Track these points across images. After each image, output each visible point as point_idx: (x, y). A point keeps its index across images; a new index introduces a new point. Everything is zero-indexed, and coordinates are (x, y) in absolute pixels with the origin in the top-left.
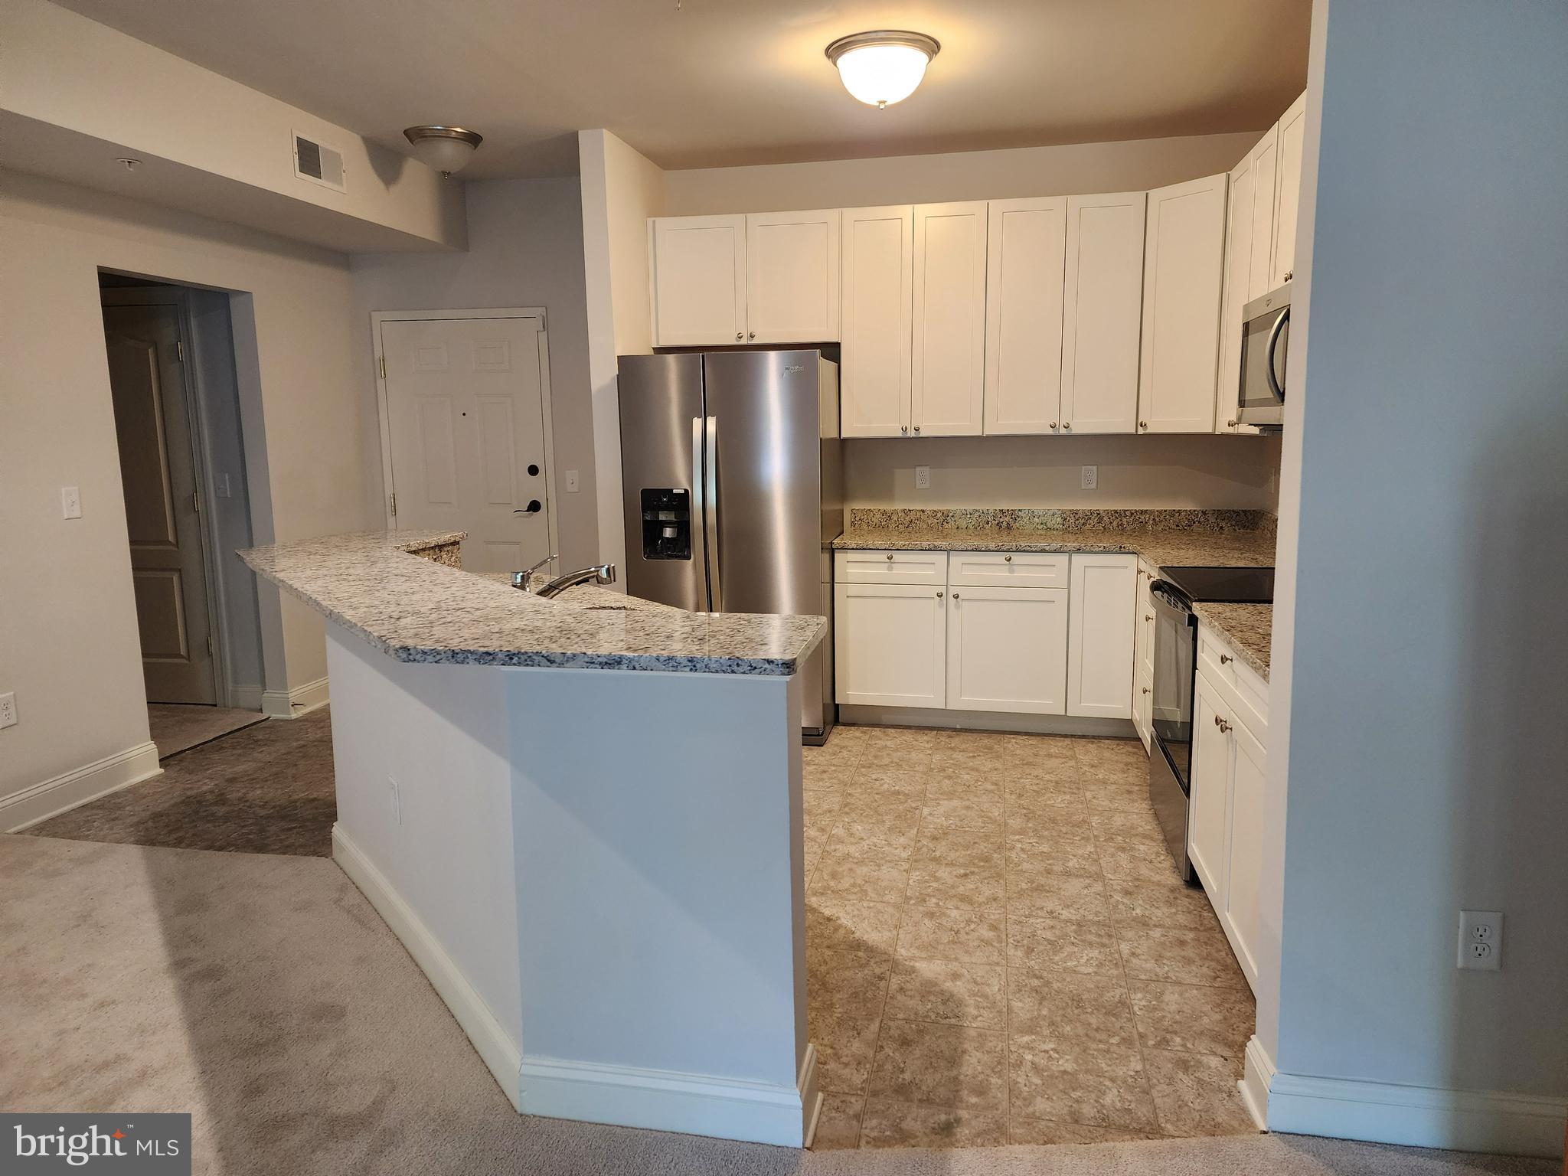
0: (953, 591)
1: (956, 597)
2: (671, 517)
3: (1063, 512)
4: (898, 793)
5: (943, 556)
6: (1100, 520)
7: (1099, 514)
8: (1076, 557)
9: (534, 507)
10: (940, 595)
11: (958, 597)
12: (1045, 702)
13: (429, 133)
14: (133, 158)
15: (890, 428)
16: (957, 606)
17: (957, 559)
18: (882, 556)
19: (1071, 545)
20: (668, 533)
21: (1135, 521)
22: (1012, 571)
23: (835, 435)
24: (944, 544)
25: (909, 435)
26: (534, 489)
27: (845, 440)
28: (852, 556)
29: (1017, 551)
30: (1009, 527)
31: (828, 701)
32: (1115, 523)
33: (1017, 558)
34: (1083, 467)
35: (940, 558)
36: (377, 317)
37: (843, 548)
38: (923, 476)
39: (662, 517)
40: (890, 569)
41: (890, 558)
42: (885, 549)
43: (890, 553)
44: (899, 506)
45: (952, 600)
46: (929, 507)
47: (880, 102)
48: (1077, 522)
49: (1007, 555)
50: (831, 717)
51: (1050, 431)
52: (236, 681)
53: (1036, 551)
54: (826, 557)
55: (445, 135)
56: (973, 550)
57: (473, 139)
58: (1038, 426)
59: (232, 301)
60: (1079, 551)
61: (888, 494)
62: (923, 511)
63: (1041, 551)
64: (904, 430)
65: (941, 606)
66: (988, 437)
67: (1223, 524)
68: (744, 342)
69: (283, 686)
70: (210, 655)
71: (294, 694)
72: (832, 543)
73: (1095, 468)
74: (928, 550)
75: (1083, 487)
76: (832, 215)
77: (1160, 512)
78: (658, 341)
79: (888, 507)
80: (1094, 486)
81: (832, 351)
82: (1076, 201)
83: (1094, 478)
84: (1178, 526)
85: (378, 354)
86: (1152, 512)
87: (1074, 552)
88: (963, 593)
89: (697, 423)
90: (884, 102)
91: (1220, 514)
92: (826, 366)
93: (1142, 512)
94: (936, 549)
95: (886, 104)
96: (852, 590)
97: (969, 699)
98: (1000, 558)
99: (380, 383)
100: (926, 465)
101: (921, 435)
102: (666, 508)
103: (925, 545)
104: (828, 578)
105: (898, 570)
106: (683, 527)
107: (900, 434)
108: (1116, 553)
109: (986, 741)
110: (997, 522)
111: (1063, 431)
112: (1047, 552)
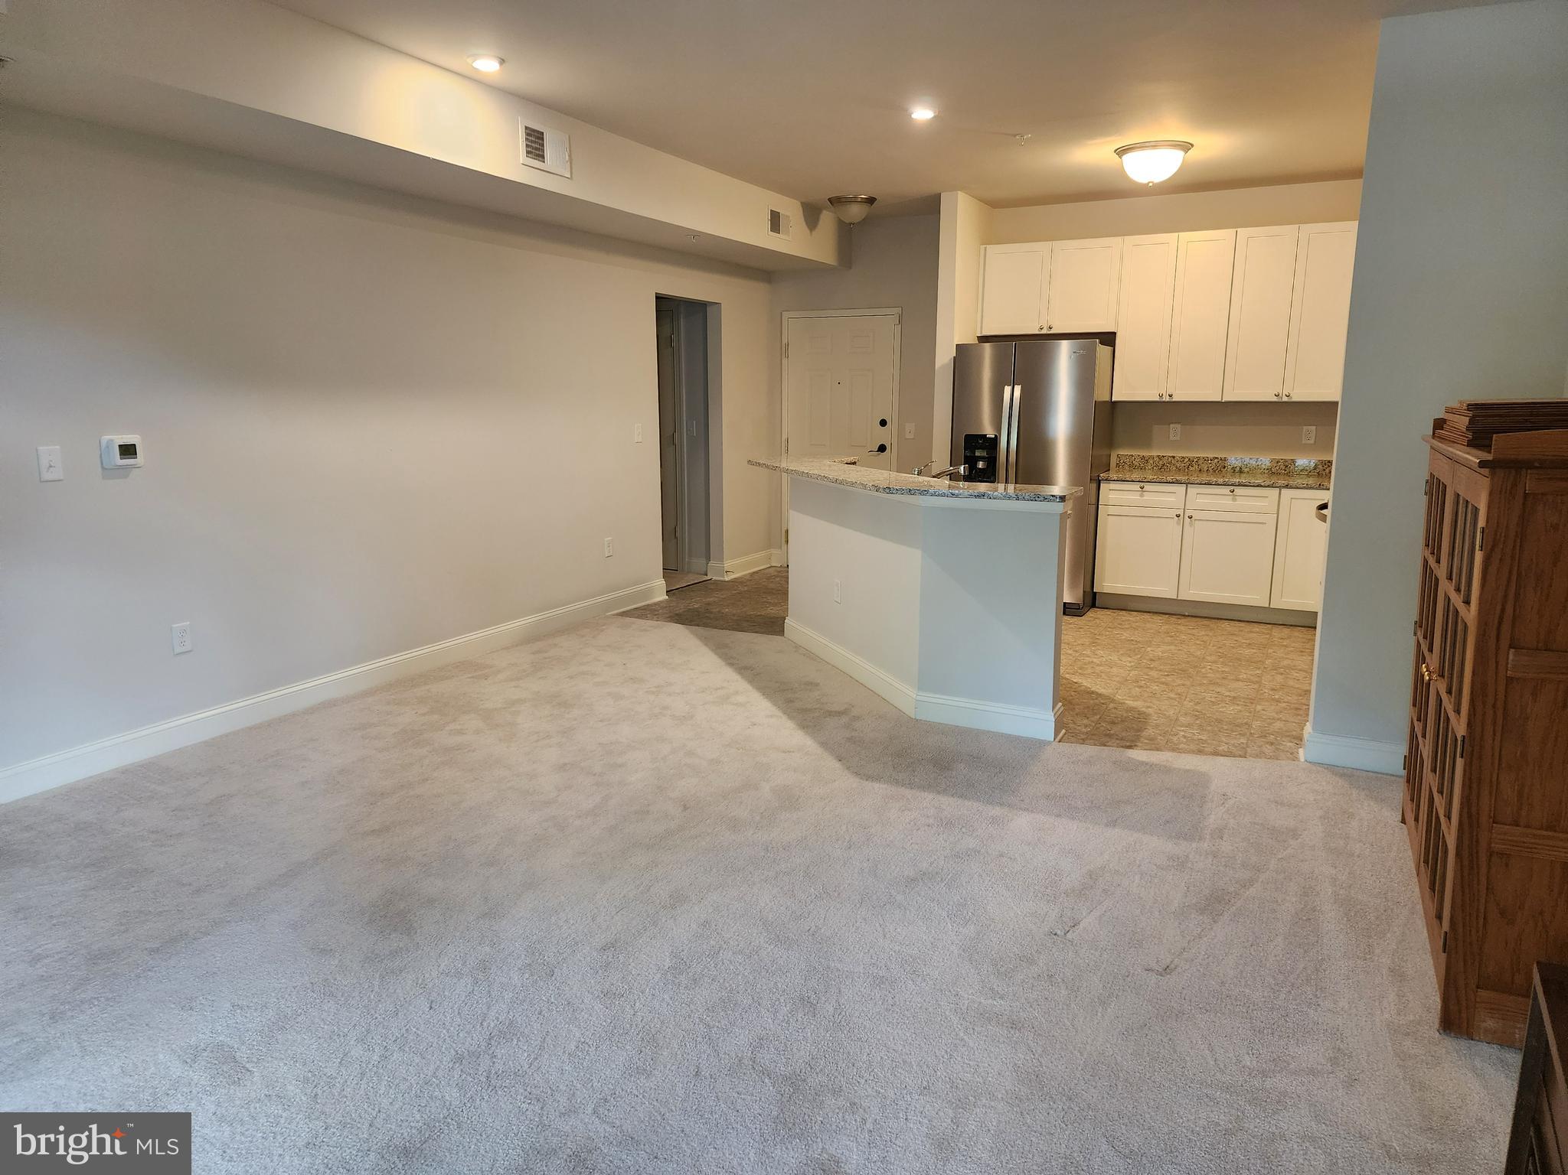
0: (1188, 513)
1: (1190, 517)
2: (984, 454)
3: (1286, 461)
4: (1132, 640)
5: (1183, 488)
8: (1284, 491)
9: (882, 448)
10: (1178, 516)
11: (1192, 517)
12: (1255, 597)
13: (844, 200)
14: (696, 234)
15: (1150, 395)
16: (1191, 524)
17: (1193, 490)
18: (1136, 486)
19: (1281, 482)
20: (981, 465)
22: (1234, 500)
23: (1107, 399)
24: (1184, 478)
25: (1164, 400)
26: (883, 436)
27: (1115, 402)
28: (1113, 486)
29: (1239, 485)
31: (1088, 589)
33: (1239, 491)
34: (1304, 427)
35: (1180, 489)
36: (786, 315)
37: (1107, 480)
38: (1175, 431)
39: (977, 454)
40: (1142, 496)
41: (1142, 488)
42: (1139, 482)
43: (1142, 484)
44: (1155, 453)
45: (1187, 520)
46: (1179, 454)
49: (1232, 488)
50: (1089, 601)
51: (1275, 399)
52: (690, 556)
53: (1254, 486)
54: (1094, 486)
55: (853, 200)
56: (1205, 484)
57: (871, 201)
58: (1268, 396)
59: (708, 309)
60: (1287, 487)
61: (1147, 444)
62: (1174, 457)
63: (1258, 486)
64: (1161, 396)
65: (1178, 523)
66: (1226, 402)
68: (1044, 332)
69: (721, 559)
70: (676, 537)
71: (728, 564)
72: (1099, 476)
73: (1314, 428)
74: (1172, 482)
75: (1303, 442)
76: (1116, 241)
78: (981, 333)
79: (1146, 453)
80: (1312, 441)
81: (1108, 339)
82: (1308, 228)
83: (1313, 435)
85: (785, 341)
87: (1284, 487)
88: (1195, 515)
89: (1007, 390)
92: (1103, 351)
94: (1177, 482)
96: (1112, 510)
97: (1196, 592)
98: (1226, 490)
99: (785, 361)
100: (1179, 423)
101: (1174, 400)
102: (982, 448)
103: (1169, 479)
104: (1093, 501)
105: (1147, 497)
106: (992, 461)
107: (1157, 399)
108: (1317, 489)
109: (1206, 622)
111: (1285, 399)
112: (1261, 486)
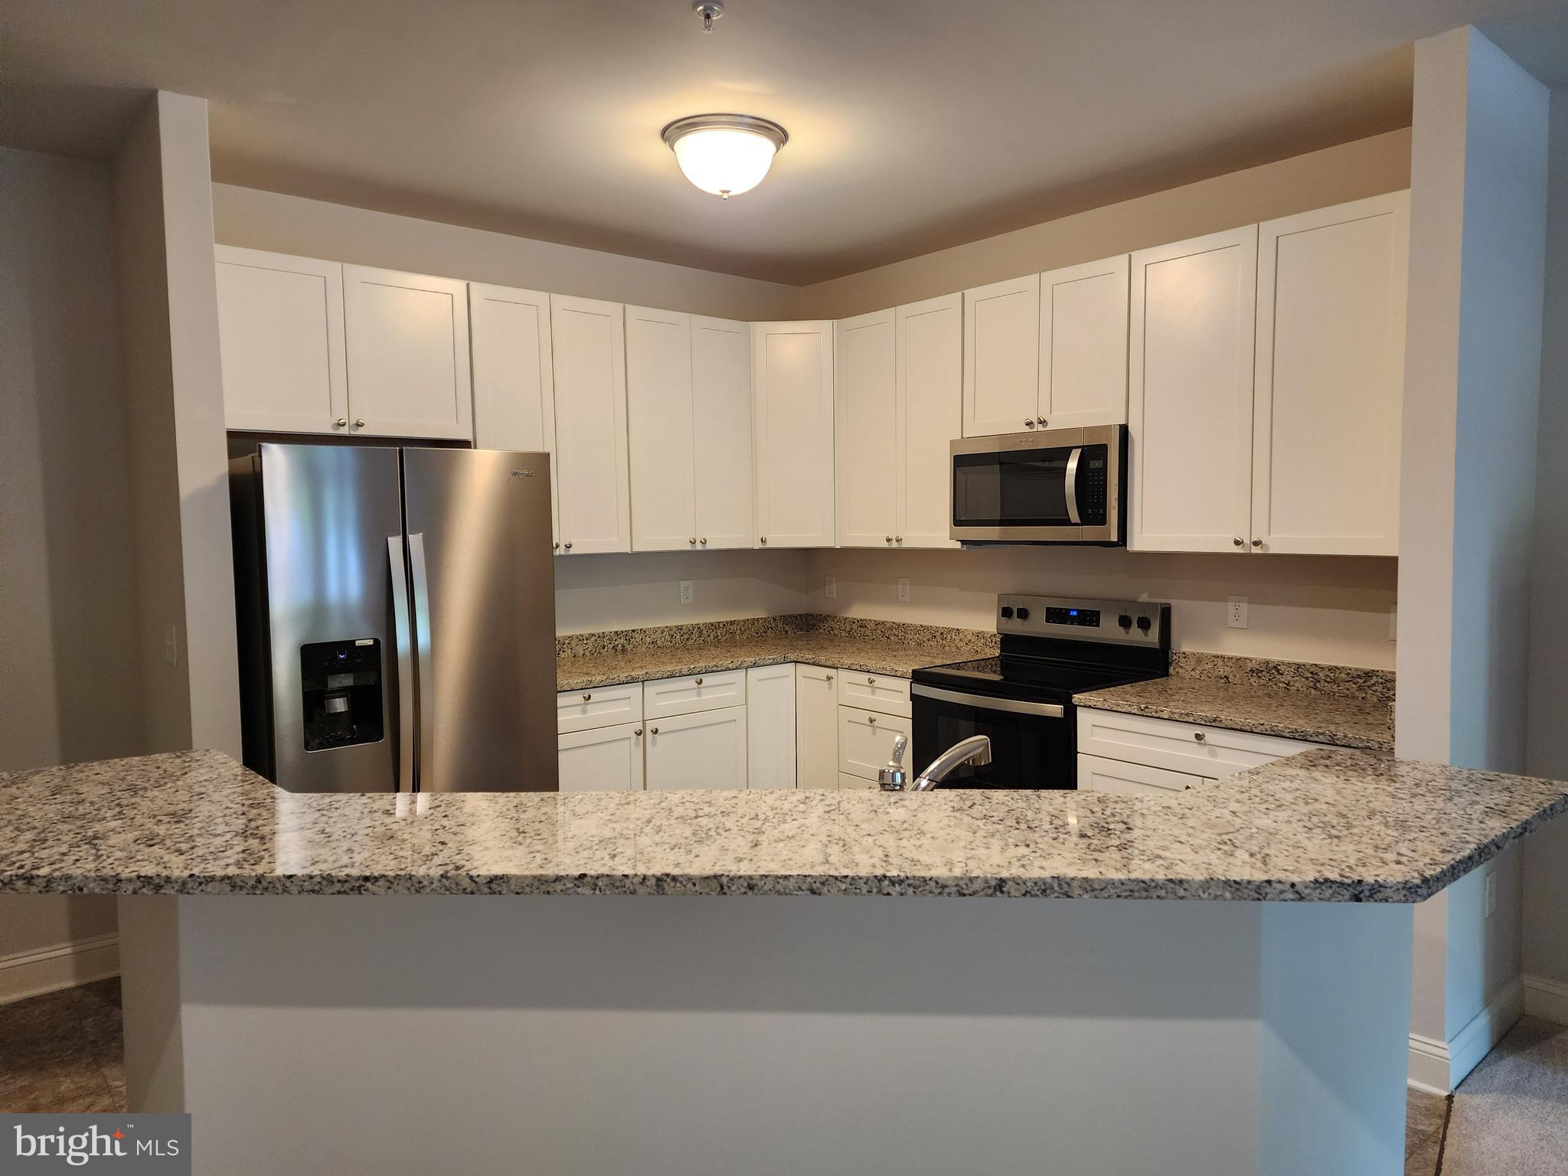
0: (650, 725)
1: (656, 732)
2: (348, 680)
3: (670, 629)
5: (638, 688)
6: (701, 632)
7: (699, 628)
8: (751, 672)
10: (636, 733)
11: (657, 731)
16: (656, 743)
17: (652, 689)
18: (580, 697)
21: (727, 631)
24: (638, 673)
25: (559, 553)
29: (706, 672)
30: (624, 650)
32: (712, 636)
33: (706, 680)
34: (681, 582)
35: (635, 690)
40: (587, 710)
41: (588, 698)
42: (582, 689)
43: (586, 693)
45: (649, 736)
47: (723, 192)
48: (682, 638)
49: (699, 678)
53: (721, 670)
56: (668, 678)
58: (679, 542)
60: (755, 665)
64: (555, 547)
65: (637, 745)
67: (787, 628)
73: (690, 582)
74: (626, 683)
77: (744, 621)
80: (691, 601)
83: (691, 592)
84: (757, 633)
86: (739, 622)
87: (751, 667)
88: (660, 725)
89: (395, 543)
90: (728, 192)
91: (786, 619)
93: (732, 623)
94: (632, 681)
95: (730, 194)
98: (688, 683)
101: (571, 553)
102: (340, 671)
103: (623, 677)
105: (595, 712)
108: (781, 663)
110: (613, 645)
111: (699, 547)
112: (730, 669)
